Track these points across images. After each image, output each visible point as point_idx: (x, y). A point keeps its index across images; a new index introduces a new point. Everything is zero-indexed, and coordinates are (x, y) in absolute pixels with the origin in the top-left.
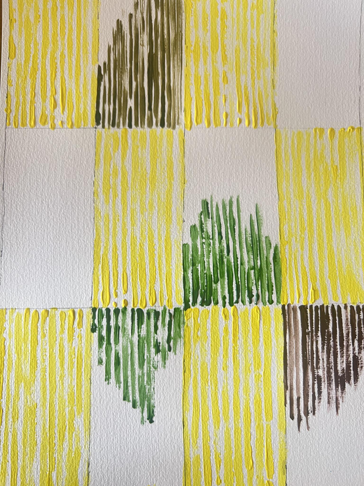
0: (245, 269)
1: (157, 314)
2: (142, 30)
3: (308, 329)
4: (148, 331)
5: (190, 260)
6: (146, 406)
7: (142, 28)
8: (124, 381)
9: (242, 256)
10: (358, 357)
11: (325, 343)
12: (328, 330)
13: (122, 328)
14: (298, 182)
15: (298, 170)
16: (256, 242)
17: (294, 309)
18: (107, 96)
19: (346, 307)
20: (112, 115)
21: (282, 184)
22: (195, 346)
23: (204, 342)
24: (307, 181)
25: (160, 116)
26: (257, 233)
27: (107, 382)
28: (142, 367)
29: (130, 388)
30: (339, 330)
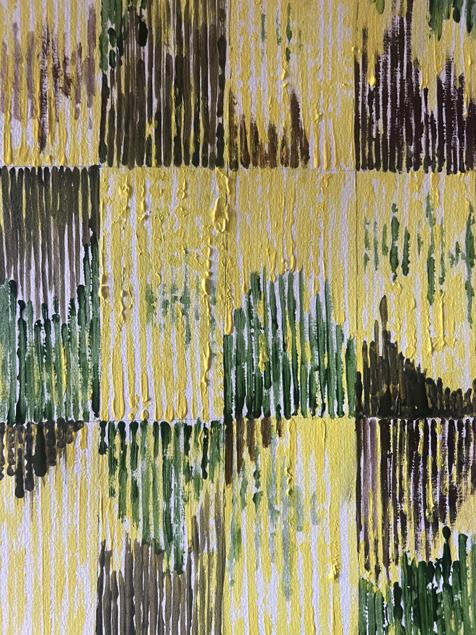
0: (306, 369)
1: (188, 430)
2: (166, 22)
3: (390, 451)
4: (176, 452)
5: (233, 357)
6: (173, 551)
7: (166, 19)
8: (143, 518)
9: (303, 351)
10: (456, 488)
11: (412, 468)
12: (417, 452)
13: (141, 447)
14: (385, 248)
15: (385, 232)
16: (323, 333)
17: (372, 424)
18: (116, 119)
19: (443, 423)
20: (122, 147)
21: (363, 251)
22: (239, 471)
23: (250, 467)
24: (397, 247)
25: (192, 149)
26: (325, 320)
27: (121, 519)
28: (167, 500)
29: (152, 528)
30: (432, 452)
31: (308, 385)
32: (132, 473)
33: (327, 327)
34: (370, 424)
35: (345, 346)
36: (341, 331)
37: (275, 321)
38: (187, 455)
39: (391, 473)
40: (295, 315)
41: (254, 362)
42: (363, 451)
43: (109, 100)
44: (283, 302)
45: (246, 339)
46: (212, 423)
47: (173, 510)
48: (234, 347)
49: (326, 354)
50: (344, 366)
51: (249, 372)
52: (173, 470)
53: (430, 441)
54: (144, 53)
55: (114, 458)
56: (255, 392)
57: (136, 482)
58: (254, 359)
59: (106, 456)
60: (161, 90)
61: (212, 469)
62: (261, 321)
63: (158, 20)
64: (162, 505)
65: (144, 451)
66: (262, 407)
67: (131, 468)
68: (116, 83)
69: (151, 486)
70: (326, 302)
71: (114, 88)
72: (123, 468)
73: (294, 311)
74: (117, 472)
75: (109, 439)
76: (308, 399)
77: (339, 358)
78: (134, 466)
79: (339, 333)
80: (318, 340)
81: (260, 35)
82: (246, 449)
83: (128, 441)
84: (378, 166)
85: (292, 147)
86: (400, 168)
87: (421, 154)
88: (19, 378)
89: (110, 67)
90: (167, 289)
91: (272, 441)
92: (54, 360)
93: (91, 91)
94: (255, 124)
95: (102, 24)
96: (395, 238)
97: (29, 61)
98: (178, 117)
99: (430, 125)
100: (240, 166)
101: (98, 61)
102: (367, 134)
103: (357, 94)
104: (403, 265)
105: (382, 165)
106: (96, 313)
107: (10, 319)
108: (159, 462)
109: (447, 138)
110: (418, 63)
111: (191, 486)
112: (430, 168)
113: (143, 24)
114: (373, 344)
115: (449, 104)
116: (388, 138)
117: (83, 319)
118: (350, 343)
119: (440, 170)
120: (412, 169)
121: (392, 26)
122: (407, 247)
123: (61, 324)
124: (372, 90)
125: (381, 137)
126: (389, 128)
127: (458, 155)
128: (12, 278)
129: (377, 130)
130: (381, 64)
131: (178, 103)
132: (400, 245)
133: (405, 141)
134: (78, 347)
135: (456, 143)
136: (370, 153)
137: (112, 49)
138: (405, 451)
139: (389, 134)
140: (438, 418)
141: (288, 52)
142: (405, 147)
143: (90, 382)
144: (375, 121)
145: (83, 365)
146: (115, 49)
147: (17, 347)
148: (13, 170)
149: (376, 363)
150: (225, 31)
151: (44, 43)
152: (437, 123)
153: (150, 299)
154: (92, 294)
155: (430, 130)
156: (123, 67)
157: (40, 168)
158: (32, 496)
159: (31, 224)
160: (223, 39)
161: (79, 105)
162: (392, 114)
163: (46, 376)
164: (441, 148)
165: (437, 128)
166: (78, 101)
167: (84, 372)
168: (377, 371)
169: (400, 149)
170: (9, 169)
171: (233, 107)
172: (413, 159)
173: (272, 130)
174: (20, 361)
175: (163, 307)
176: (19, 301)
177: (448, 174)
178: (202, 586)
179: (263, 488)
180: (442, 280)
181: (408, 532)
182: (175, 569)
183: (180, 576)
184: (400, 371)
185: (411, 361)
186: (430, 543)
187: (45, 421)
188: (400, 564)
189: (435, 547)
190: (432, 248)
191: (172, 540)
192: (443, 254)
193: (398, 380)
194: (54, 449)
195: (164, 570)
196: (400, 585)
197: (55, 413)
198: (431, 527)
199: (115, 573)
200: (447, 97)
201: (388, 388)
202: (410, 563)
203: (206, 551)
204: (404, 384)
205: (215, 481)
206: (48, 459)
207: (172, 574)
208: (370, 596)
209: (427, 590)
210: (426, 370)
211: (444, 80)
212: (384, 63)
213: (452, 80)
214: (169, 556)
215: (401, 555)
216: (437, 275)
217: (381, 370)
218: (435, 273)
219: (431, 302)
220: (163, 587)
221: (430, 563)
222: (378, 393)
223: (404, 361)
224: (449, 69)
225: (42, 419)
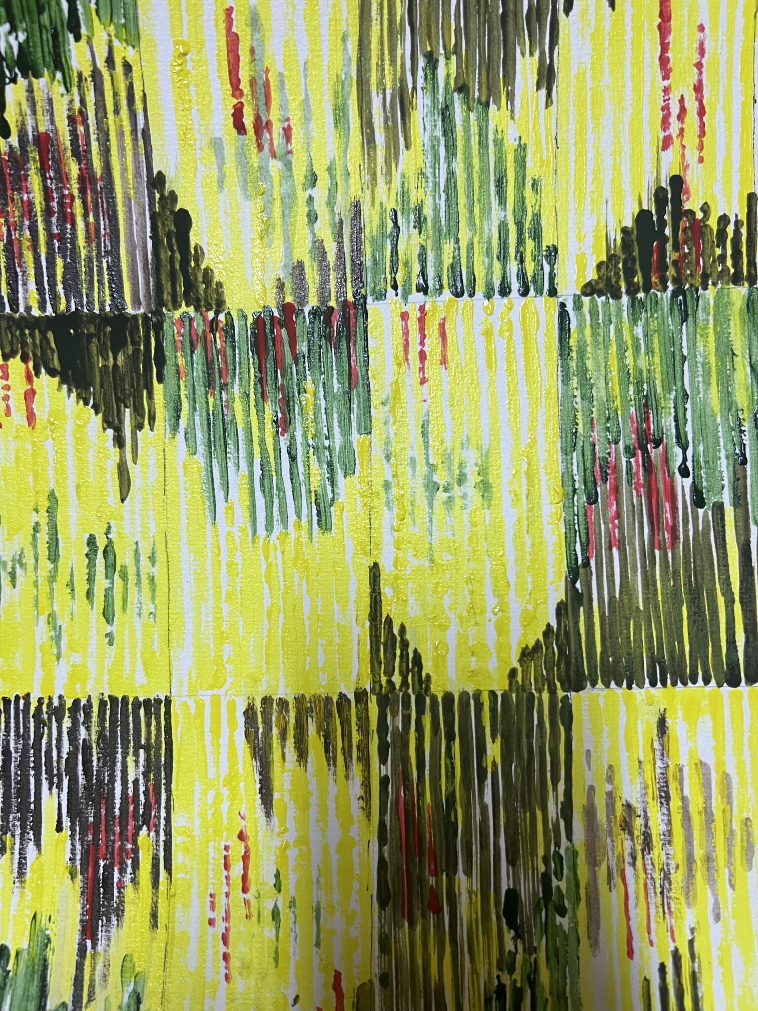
0: (241, 385)
2: (474, 930)
3: (107, 262)
4: (438, 250)
5: (356, 401)
6: (441, 90)
7: (475, 935)
9: (247, 414)
12: (65, 261)
13: (492, 257)
14: (124, 576)
15: (125, 601)
16: (217, 443)
17: (136, 302)
18: (549, 768)
19: (28, 308)
20: (536, 722)
21: (159, 571)
22: (341, 222)
23: (324, 230)
24: (106, 578)
25: (427, 720)
26: (214, 461)
27: (522, 142)
28: (451, 175)
29: (474, 129)
30: (41, 262)
31: (238, 360)
32: (505, 216)
33: (210, 452)
34: (140, 303)
35: (183, 422)
36: (188, 446)
37: (293, 458)
38: (422, 247)
39: (102, 227)
40: (262, 470)
41: (322, 393)
42: (150, 261)
43: (561, 798)
44: (280, 489)
45: (336, 430)
46: (385, 298)
47: (442, 160)
48: (354, 417)
49: (211, 408)
50: (183, 393)
51: (329, 378)
52: (443, 222)
53: (46, 279)
54: (508, 877)
55: (534, 239)
56: (320, 347)
57: (500, 203)
58: (322, 398)
59: (547, 240)
60: (478, 818)
61: (382, 225)
63: (487, 931)
64: (459, 167)
65: (488, 252)
66: (308, 323)
67: (507, 225)
68: (551, 826)
69: (476, 198)
70: (213, 489)
71: (554, 820)
72: (519, 224)
73: (263, 475)
74: (529, 217)
75: (542, 268)
76: (237, 339)
77: (192, 402)
78: (503, 228)
79: (192, 444)
80: (224, 430)
82: (331, 258)
83: (513, 267)
84: (137, 704)
85: (271, 729)
86: (102, 704)
87: (69, 725)
88: (684, 358)
89: (562, 852)
90: (458, 502)
91: (291, 272)
92: (631, 388)
93: (590, 812)
94: (329, 765)
95: (577, 923)
96: (108, 593)
97: (690, 859)
98: (451, 775)
99: (55, 772)
100: (351, 696)
101: (582, 861)
102: (152, 756)
103: (168, 819)
104: (96, 551)
105: (130, 707)
106: (568, 463)
107: (701, 448)
108: (464, 234)
109: (28, 752)
110: (71, 873)
111: (415, 197)
112: (56, 703)
113: (512, 925)
114: (140, 427)
115: (23, 808)
116: (120, 750)
117: (588, 453)
118: (175, 428)
119: (40, 701)
120: (84, 702)
121: (113, 933)
122: (91, 579)
123: (621, 443)
124: (144, 828)
125: (131, 751)
126: (119, 766)
127: (12, 725)
128: (701, 512)
129: (137, 762)
130: (129, 870)
131: (451, 797)
132: (101, 583)
133: (94, 746)
134: (594, 410)
135: (16, 744)
136: (148, 725)
137: (560, 883)
138: (83, 263)
139: (119, 757)
140: (37, 315)
141: (278, 886)
142: (94, 737)
143: (574, 355)
144: (141, 777)
145: (585, 382)
146: (555, 882)
147: (688, 406)
148: (706, 681)
149: (134, 398)
150: (380, 918)
151: (669, 889)
152: (44, 776)
153: (485, 487)
154: (575, 491)
155: (55, 764)
156: (541, 852)
157: (664, 684)
158: (658, 179)
159: (674, 596)
160: (383, 905)
161: (609, 788)
162: (114, 789)
163: (643, 363)
164: (39, 737)
165: (44, 768)
166: (610, 795)
167: (583, 371)
168: (132, 386)
169: (101, 735)
170: (713, 682)
171: (366, 792)
172: (82, 718)
173: (302, 754)
174: (683, 385)
175: (465, 475)
176: (688, 476)
177: (28, 695)
178: (393, 33)
179: (302, 196)
180: (36, 529)
181: (67, 129)
182: (437, 61)
183: (429, 49)
184: (98, 386)
185: (81, 402)
186: (28, 111)
187: (641, 295)
188: (75, 74)
189: (20, 104)
190: (53, 577)
191: (442, 109)
192: (36, 568)
193: (100, 372)
194: (624, 252)
195: (454, 58)
196: (71, 37)
197: (625, 308)
198: (30, 137)
199: (531, 53)
200: (27, 819)
201: (115, 359)
202: (59, 75)
203: (389, 92)
204: (92, 367)
205: (377, 205)
206: (634, 236)
207: (442, 51)
208: (119, 18)
209: (26, 30)
210: (59, 389)
211: (31, 847)
212: (126, 872)
213: (17, 846)
214: (447, 83)
215: (75, 90)
216: (43, 537)
217: (127, 387)
218: (47, 539)
219: (52, 496)
220: (455, 30)
221: (25, 76)
222: (130, 351)
223: (91, 402)
224: (22, 865)
225: (646, 297)
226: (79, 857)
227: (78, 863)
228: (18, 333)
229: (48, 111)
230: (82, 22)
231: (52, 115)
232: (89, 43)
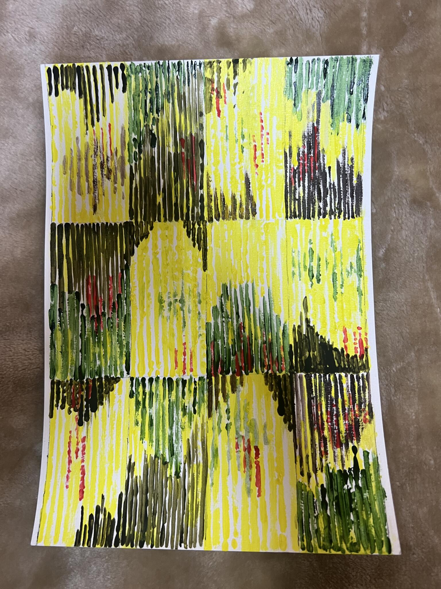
0: (258, 343)
1: (184, 382)
2: (167, 132)
3: (313, 395)
4: (177, 397)
5: (212, 336)
6: (174, 462)
8: (156, 440)
9: (256, 332)
10: (359, 420)
11: (328, 407)
12: (331, 396)
13: (155, 394)
14: (305, 267)
15: (305, 257)
16: (268, 320)
17: (301, 377)
18: (139, 193)
19: (346, 376)
20: (143, 210)
21: (291, 269)
22: (216, 409)
23: (223, 406)
24: (312, 266)
25: (185, 211)
26: (269, 312)
27: (142, 441)
28: (171, 428)
29: (161, 447)
30: (341, 395)
31: (259, 353)
32: (150, 410)
33: (270, 316)
34: (299, 377)
35: (281, 329)
36: (279, 319)
37: (237, 313)
38: (184, 398)
39: (315, 409)
40: (250, 309)
41: (225, 339)
42: (295, 395)
43: (134, 181)
44: (242, 301)
45: (220, 325)
46: (199, 378)
47: (174, 434)
48: (213, 330)
49: (270, 334)
50: (281, 340)
51: (222, 346)
52: (175, 408)
53: (339, 388)
54: (154, 152)
55: (139, 401)
56: (226, 358)
57: (152, 416)
58: (225, 338)
59: (133, 400)
60: (166, 174)
61: (199, 408)
62: (229, 313)
63: (163, 132)
64: (168, 431)
65: (157, 396)
66: (230, 368)
67: (149, 407)
68: (138, 171)
69: (161, 419)
70: (269, 301)
71: (137, 173)
72: (144, 407)
73: (249, 307)
74: (140, 410)
75: (136, 389)
76: (259, 362)
77: (278, 336)
78: (151, 406)
79: (278, 319)
80: (265, 325)
81: (225, 138)
82: (221, 395)
83: (147, 390)
84: (299, 216)
85: (246, 207)
86: (313, 216)
87: (327, 208)
88: (81, 351)
89: (134, 161)
90: (171, 295)
91: (237, 389)
92: (102, 340)
93: (123, 176)
94: (223, 194)
95: (129, 135)
96: (312, 260)
97: (86, 159)
98: (176, 190)
99: (332, 189)
100: (214, 220)
101: (127, 158)
102: (293, 197)
103: (286, 172)
104: (317, 277)
105: (302, 215)
106: (128, 310)
107: (76, 315)
108: (166, 403)
109: (344, 197)
110: (324, 151)
111: (186, 419)
112: (333, 216)
113: (153, 135)
114: (299, 327)
115: (345, 175)
116: (306, 198)
117: (120, 314)
118: (284, 327)
119: (339, 217)
120: (321, 217)
121: (307, 129)
122: (319, 266)
123: (107, 318)
124: (295, 169)
125: (302, 198)
126: (306, 192)
127: (350, 208)
128: (77, 290)
129: (299, 194)
130: (301, 153)
131: (176, 182)
132: (315, 264)
133: (317, 200)
134: (117, 331)
135: (349, 200)
136: (295, 208)
137: (135, 150)
138: (323, 395)
139: (306, 196)
140: (342, 373)
141: (242, 147)
142: (317, 203)
143: (124, 353)
144: (297, 188)
145: (120, 342)
146: (137, 150)
147: (80, 332)
148: (78, 225)
149: (302, 338)
150: (203, 137)
151: (95, 148)
152: (337, 188)
153: (161, 301)
154: (126, 299)
155: (332, 192)
156: (142, 161)
157: (94, 224)
158: (88, 425)
159: (89, 258)
160: (202, 141)
161: (116, 185)
162: (308, 183)
163: (97, 350)
164: (339, 203)
165: (337, 191)
166: (116, 183)
167: (121, 347)
168: (302, 343)
169: (314, 204)
170: (75, 225)
171: (209, 183)
172: (322, 211)
173: (234, 198)
174: (82, 341)
175: (169, 306)
176: (82, 304)
177: (344, 220)
178: (192, 486)
179: (232, 420)
180: (342, 286)
181: (328, 449)
182: (175, 475)
183: (178, 479)
184: (317, 343)
185: (323, 337)
186: (344, 457)
187: (97, 377)
188: (324, 471)
189: (348, 460)
190: (335, 266)
191: (174, 455)
192: (342, 270)
193: (316, 349)
194: (103, 395)
195: (168, 476)
196: (325, 486)
197: (103, 372)
198: (344, 446)
199: (137, 477)
200: (343, 171)
201: (309, 354)
202: (331, 471)
203: (195, 463)
204: (319, 352)
205: (201, 415)
206: (98, 401)
207: (173, 479)
208: (305, 494)
209: (344, 490)
210: (333, 343)
211: (341, 161)
212: (302, 152)
213: (346, 161)
214: (171, 466)
215: (324, 465)
216: (339, 283)
217: (305, 343)
218: (337, 282)
219: (335, 299)
220: (167, 487)
221: (345, 471)
222: (303, 358)
223: (319, 337)
224: (344, 153)
225: (95, 377)
226: (321, 157)
227: (321, 155)
228: (351, 366)
229: (336, 457)
230: (320, 492)
231: (334, 455)
232: (317, 484)
